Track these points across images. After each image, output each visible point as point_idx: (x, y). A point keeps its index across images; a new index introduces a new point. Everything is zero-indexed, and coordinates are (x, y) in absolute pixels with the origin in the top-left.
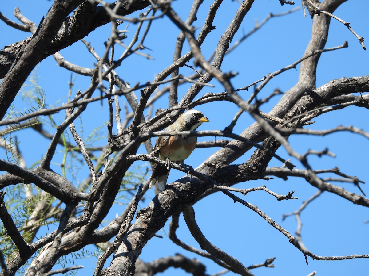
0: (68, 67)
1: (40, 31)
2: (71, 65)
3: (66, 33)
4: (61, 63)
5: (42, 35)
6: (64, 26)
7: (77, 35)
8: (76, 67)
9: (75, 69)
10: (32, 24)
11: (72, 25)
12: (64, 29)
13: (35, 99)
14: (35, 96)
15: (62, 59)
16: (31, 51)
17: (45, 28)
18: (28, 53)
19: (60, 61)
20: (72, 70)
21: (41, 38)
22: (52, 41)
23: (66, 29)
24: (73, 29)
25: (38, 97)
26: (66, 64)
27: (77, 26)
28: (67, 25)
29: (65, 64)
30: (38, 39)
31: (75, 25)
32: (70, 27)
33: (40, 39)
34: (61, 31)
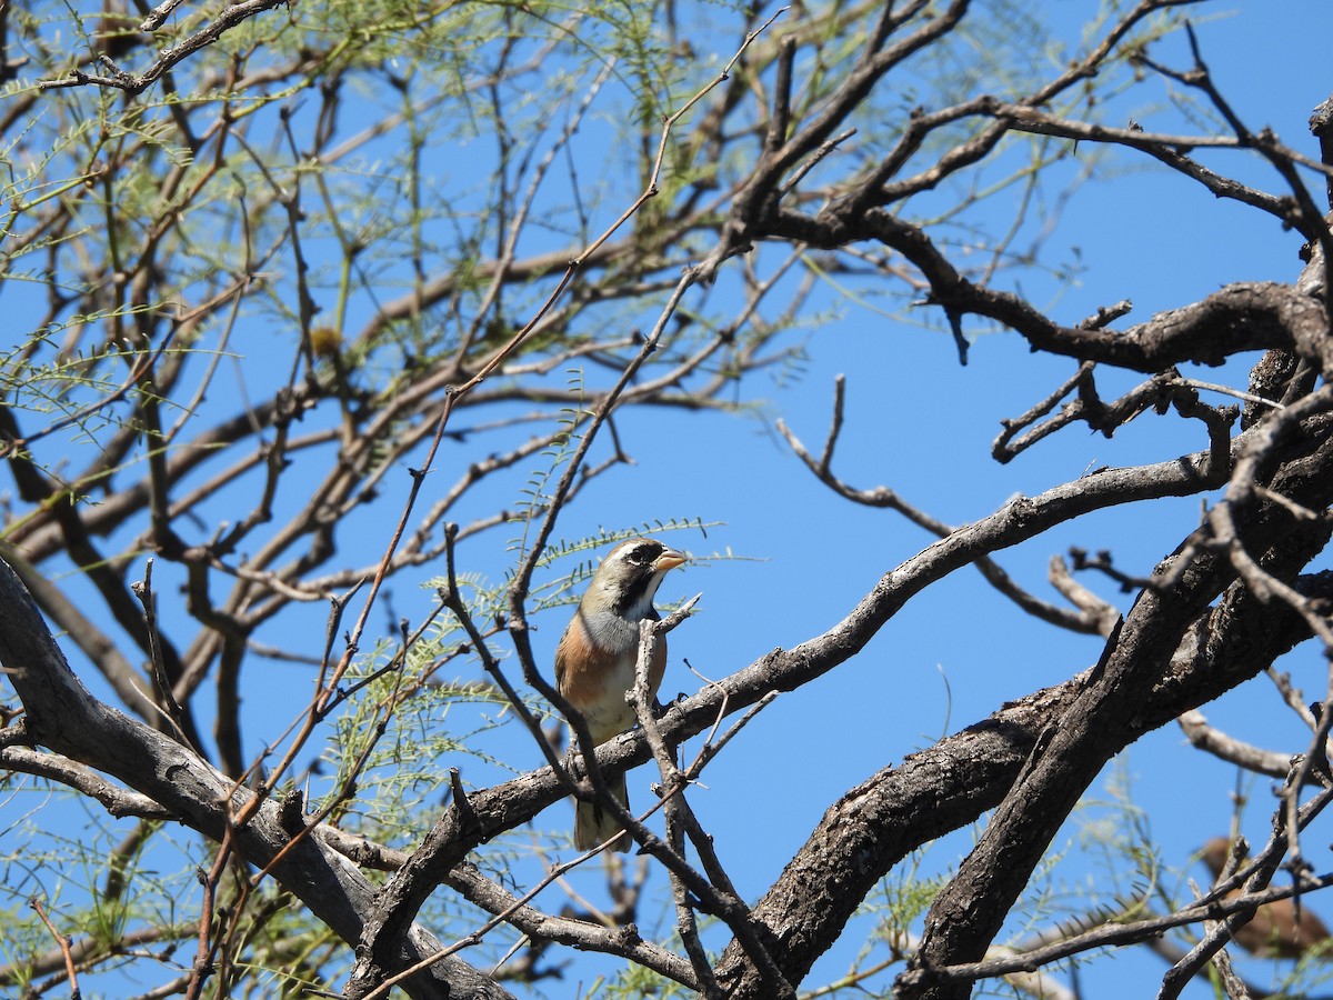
0: (1222, 749)
1: (1111, 663)
2: (1230, 744)
3: (1198, 661)
4: (1199, 736)
5: (1116, 675)
6: (1194, 637)
7: (1236, 668)
8: (1246, 749)
9: (1243, 756)
10: (1104, 609)
11: (1217, 634)
12: (1194, 646)
13: (1122, 847)
14: (1123, 839)
15: (1203, 723)
16: (1082, 728)
17: (1125, 652)
18: (1072, 733)
19: (1194, 730)
20: (1233, 758)
21: (1114, 684)
22: (1157, 687)
23: (1201, 647)
24: (1220, 648)
25: (1131, 843)
26: (1214, 741)
27: (1235, 638)
28: (1204, 633)
29: (1209, 741)
30: (1105, 690)
31: (1227, 634)
32: (1211, 641)
33: (1108, 690)
34: (1183, 655)
